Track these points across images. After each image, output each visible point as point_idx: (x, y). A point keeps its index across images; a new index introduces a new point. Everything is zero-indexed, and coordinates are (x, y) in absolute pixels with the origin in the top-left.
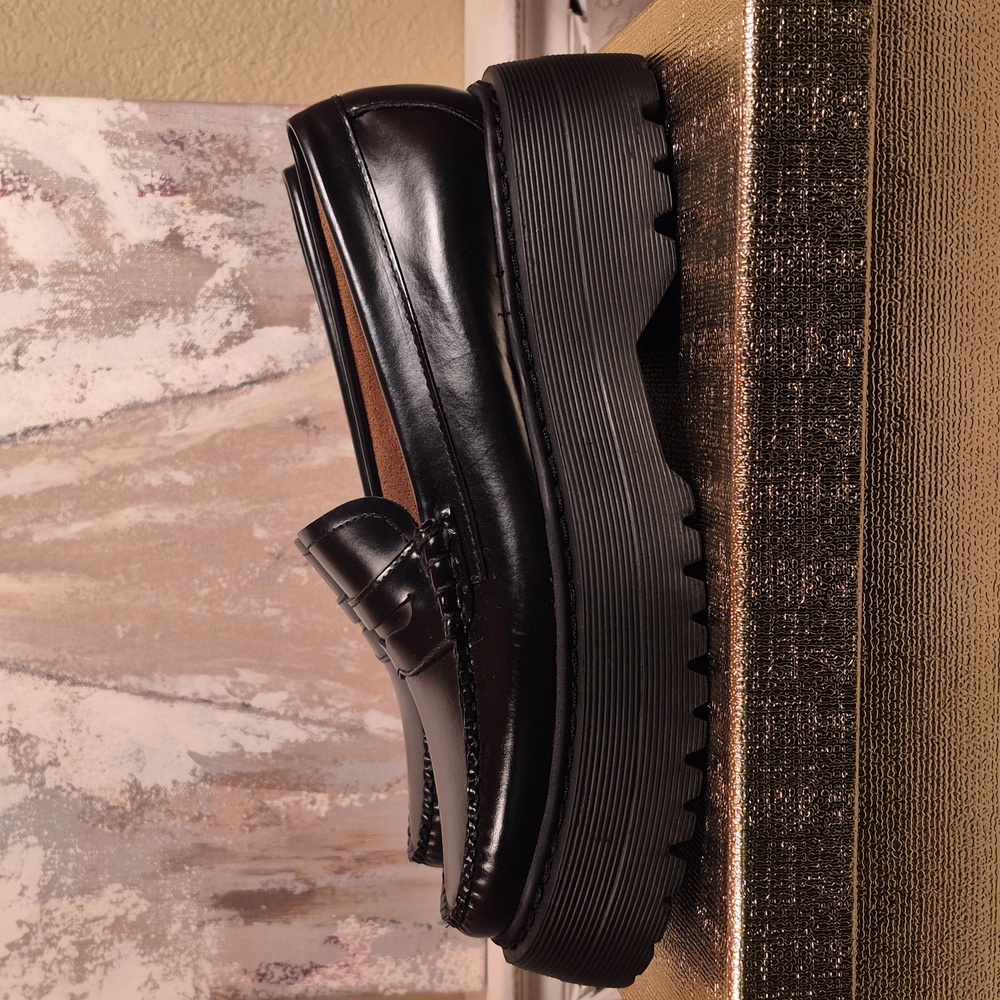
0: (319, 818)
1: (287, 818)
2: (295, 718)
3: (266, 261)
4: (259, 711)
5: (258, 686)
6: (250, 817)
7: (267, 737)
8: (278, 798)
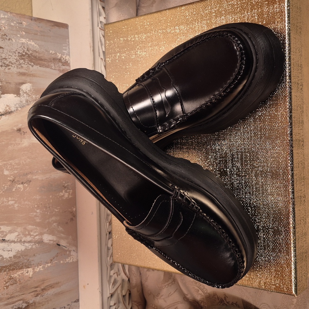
0: (29, 278)
1: (19, 280)
2: (20, 241)
3: (5, 69)
4: (8, 241)
5: (8, 232)
6: (6, 283)
7: (11, 251)
8: (16, 273)
